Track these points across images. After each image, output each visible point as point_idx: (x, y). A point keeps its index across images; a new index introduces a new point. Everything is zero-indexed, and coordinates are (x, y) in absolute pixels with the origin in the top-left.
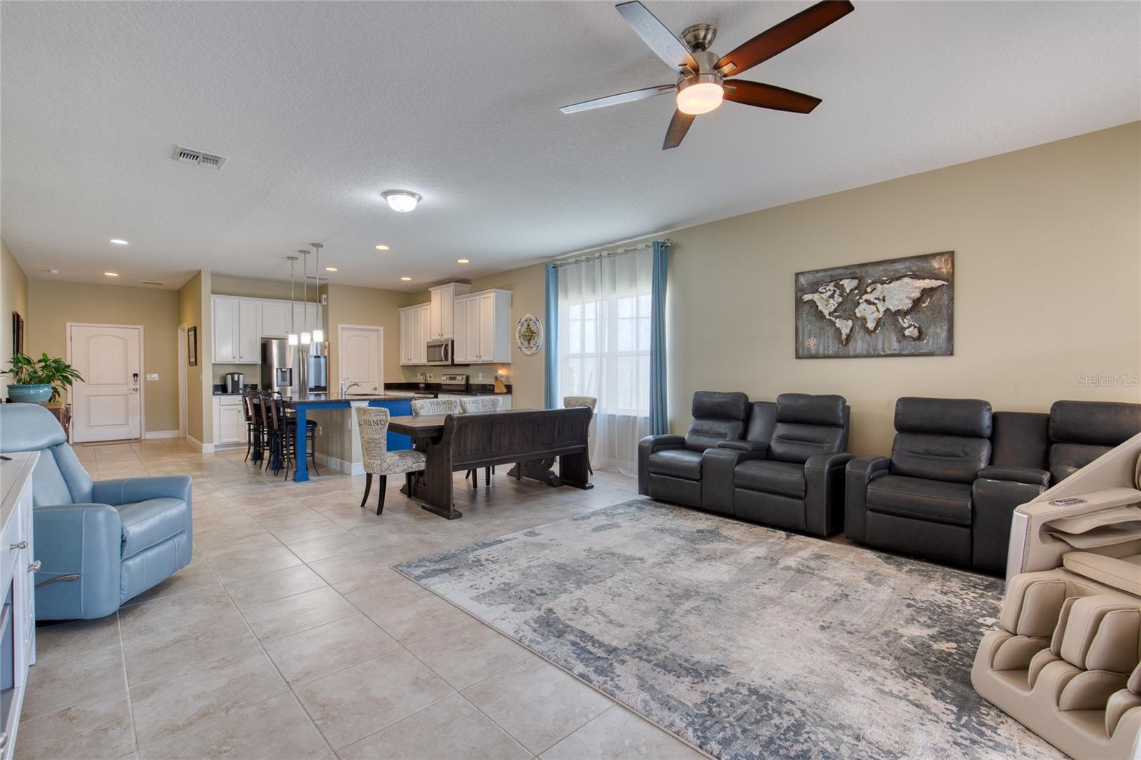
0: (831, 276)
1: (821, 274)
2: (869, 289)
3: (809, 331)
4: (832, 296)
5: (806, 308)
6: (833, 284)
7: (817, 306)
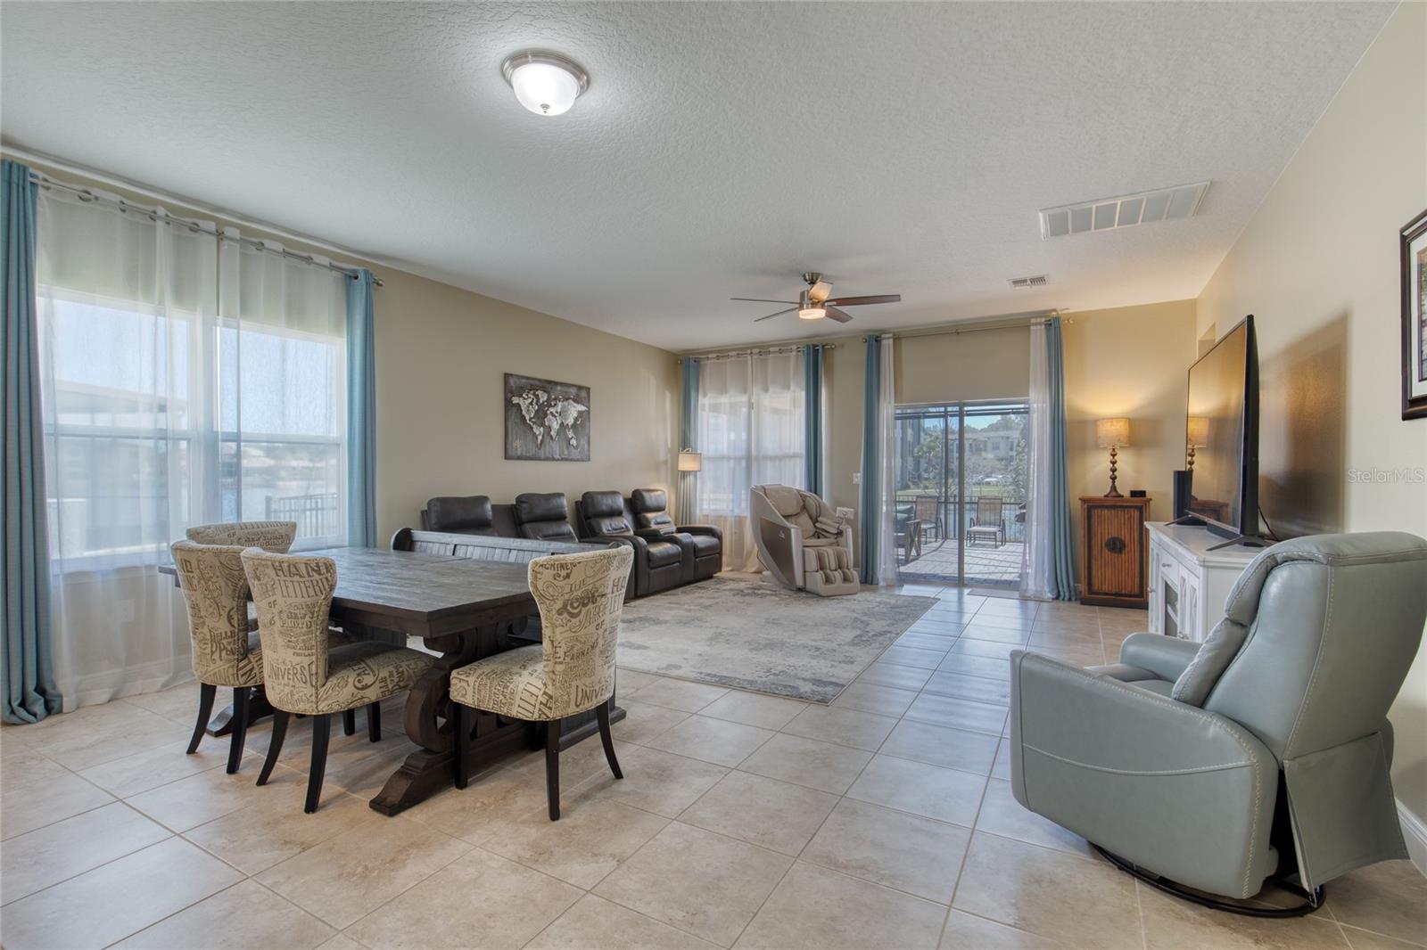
0: (531, 385)
1: (524, 381)
2: (553, 404)
3: (516, 433)
4: (531, 403)
5: (514, 410)
6: (532, 392)
7: (521, 411)
